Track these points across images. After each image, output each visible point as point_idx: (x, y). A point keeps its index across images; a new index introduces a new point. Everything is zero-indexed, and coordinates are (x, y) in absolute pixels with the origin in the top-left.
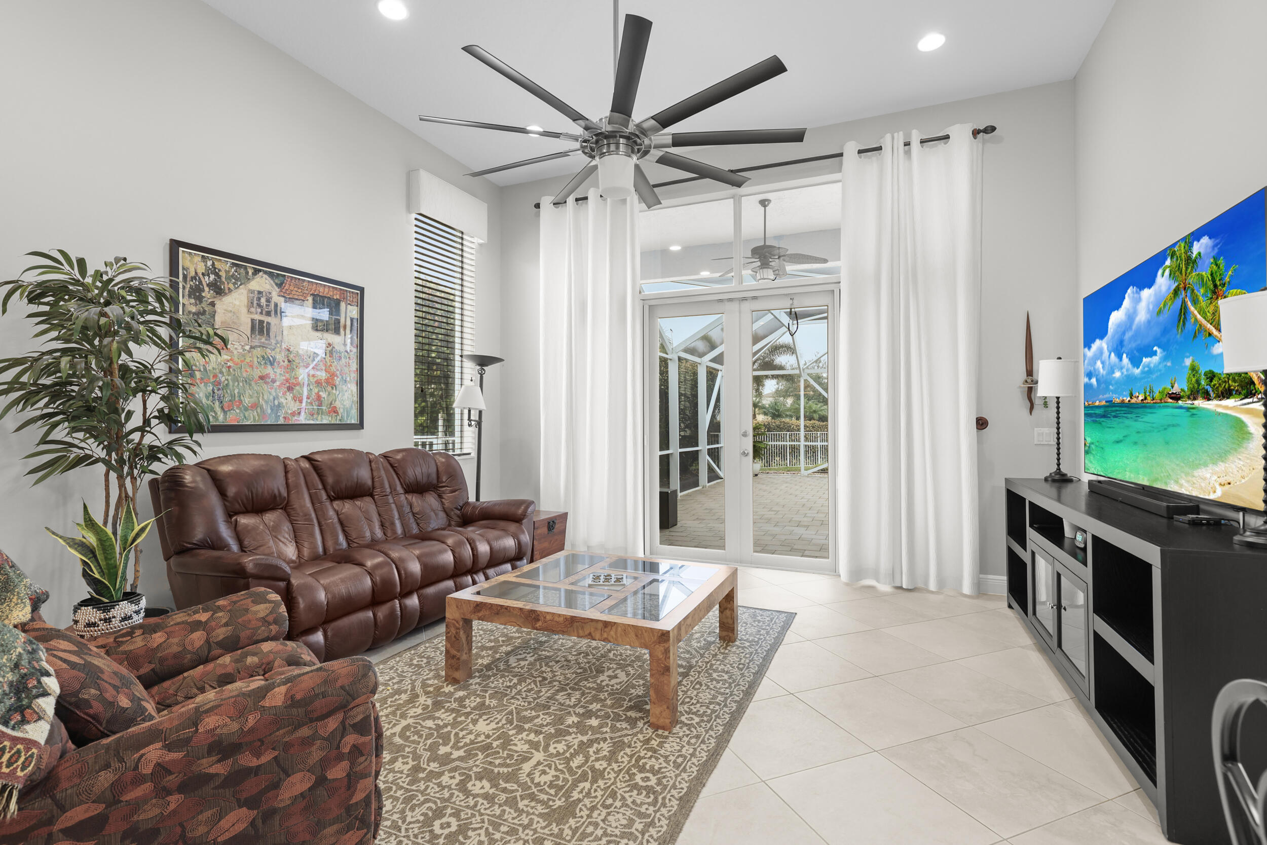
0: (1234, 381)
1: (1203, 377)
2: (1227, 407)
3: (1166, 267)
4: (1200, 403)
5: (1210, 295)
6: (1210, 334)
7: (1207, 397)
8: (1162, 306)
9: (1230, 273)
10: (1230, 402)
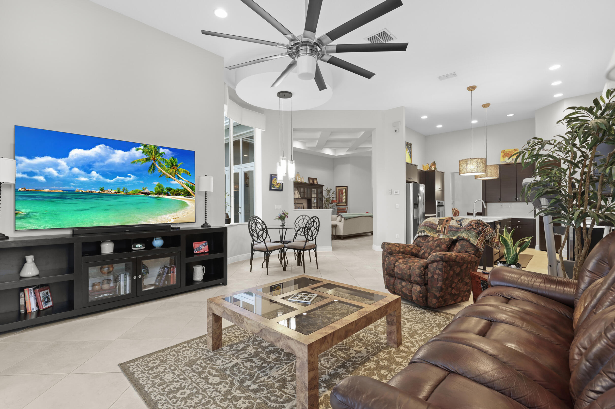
0: (181, 191)
1: (165, 189)
2: (178, 198)
3: (140, 149)
4: (163, 196)
5: (170, 167)
6: (169, 177)
7: (167, 194)
8: (136, 161)
9: (180, 164)
10: (180, 197)
